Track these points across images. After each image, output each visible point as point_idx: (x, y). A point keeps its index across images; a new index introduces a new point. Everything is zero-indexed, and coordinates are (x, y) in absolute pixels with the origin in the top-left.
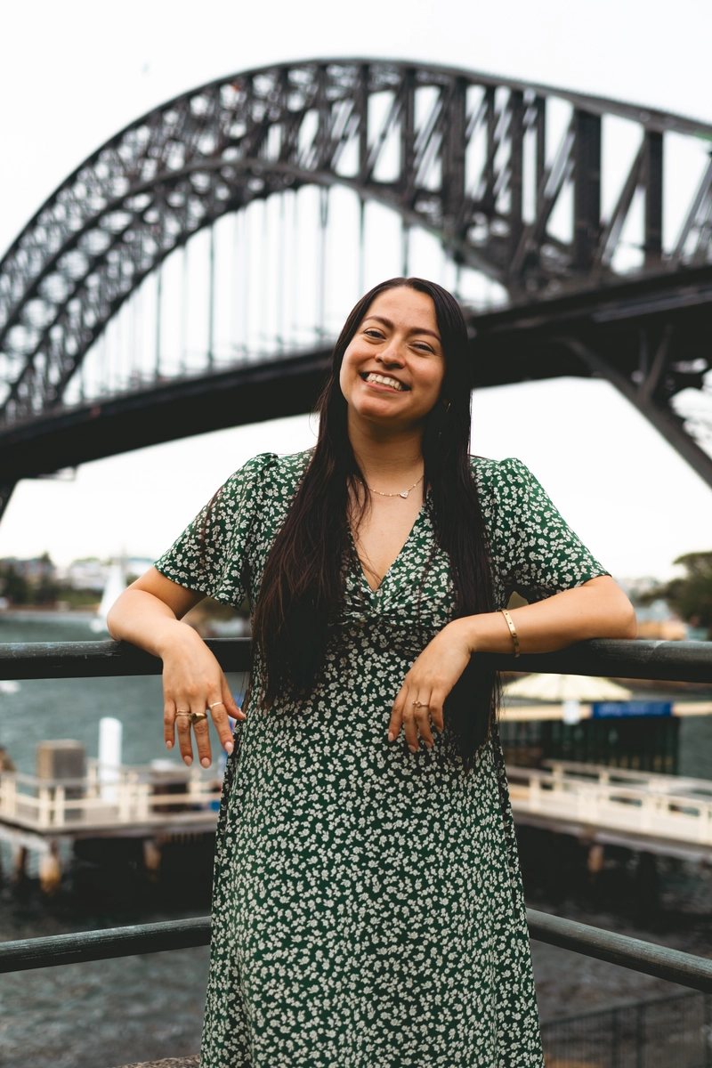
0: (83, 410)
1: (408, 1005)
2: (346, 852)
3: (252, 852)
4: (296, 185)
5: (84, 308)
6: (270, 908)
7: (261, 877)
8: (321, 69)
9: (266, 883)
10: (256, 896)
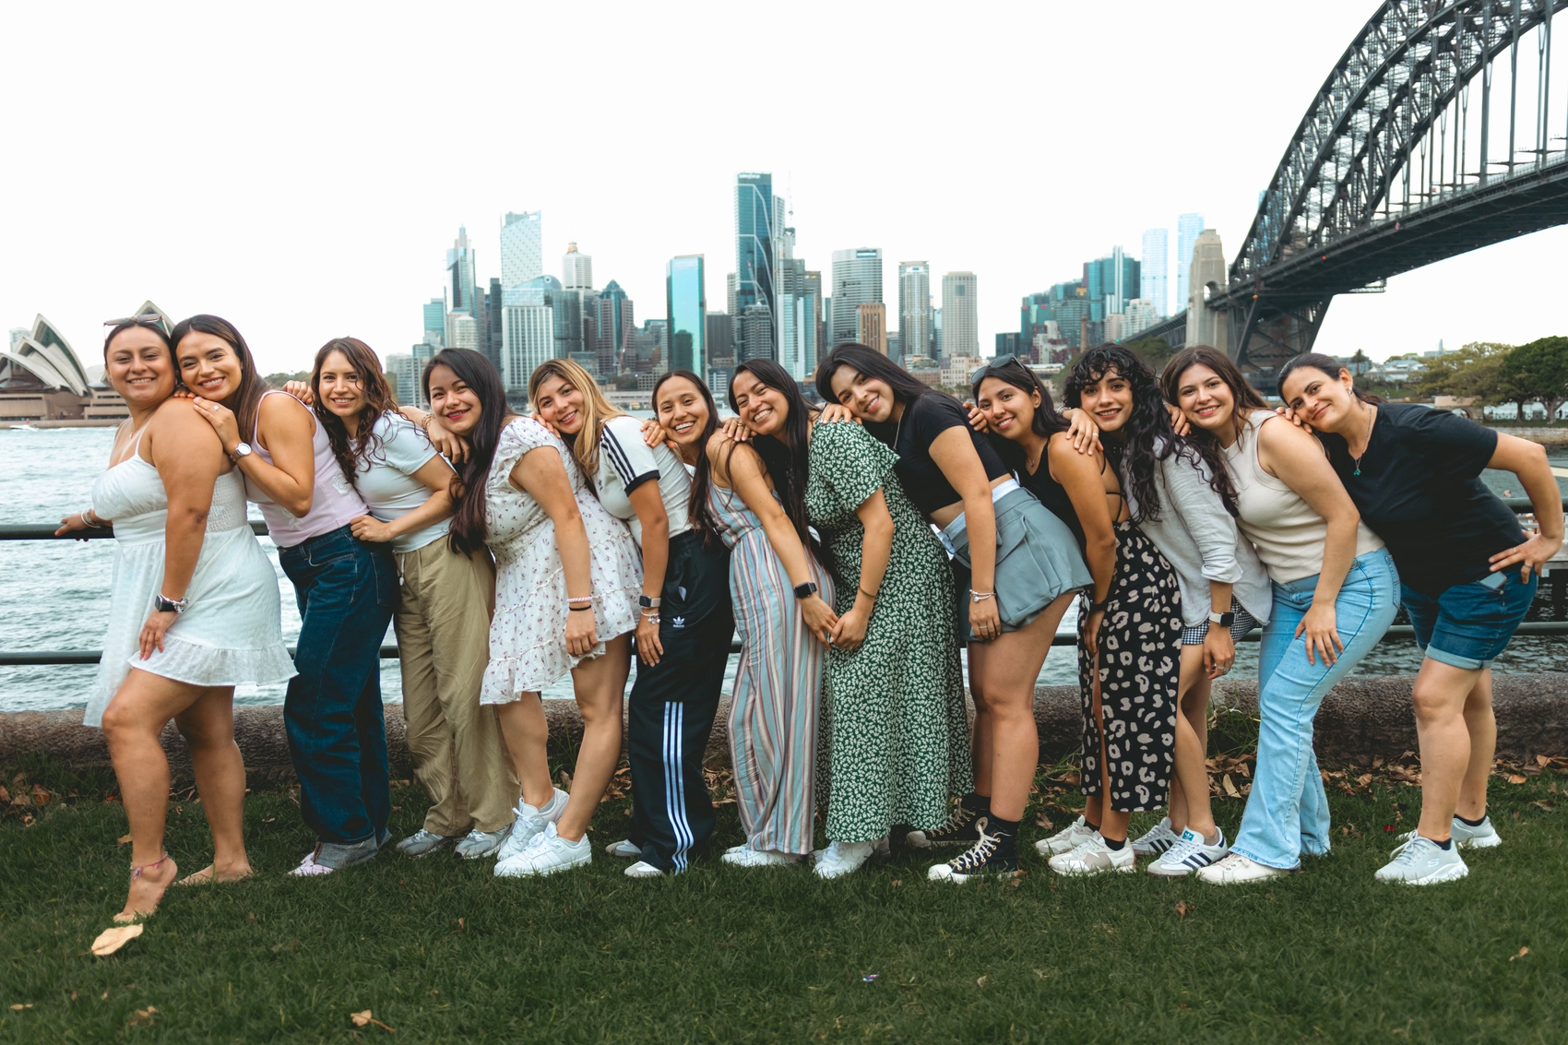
0: (1387, 226)
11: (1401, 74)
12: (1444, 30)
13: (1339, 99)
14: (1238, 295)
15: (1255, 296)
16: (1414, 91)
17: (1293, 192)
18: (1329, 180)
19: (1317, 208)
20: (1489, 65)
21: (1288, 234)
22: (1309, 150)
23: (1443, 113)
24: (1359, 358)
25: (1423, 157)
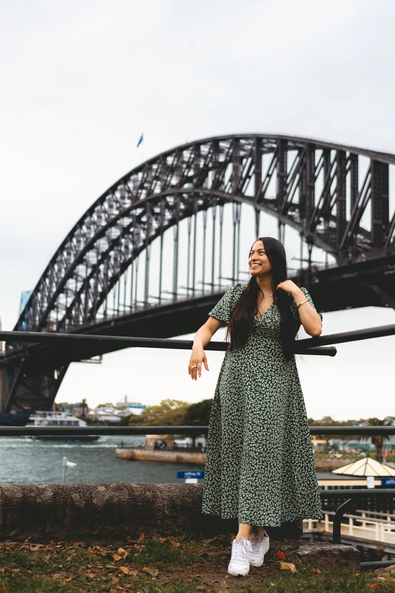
0: (106, 323)
1: (260, 427)
2: (246, 387)
3: (226, 388)
4: (222, 203)
5: (107, 268)
6: (232, 402)
7: (229, 394)
8: (235, 140)
9: (230, 396)
10: (228, 399)
11: (115, 233)
12: (139, 211)
13: (79, 241)
14: (11, 358)
15: (23, 360)
16: (110, 257)
17: (49, 295)
18: (71, 290)
19: (63, 307)
20: (149, 247)
21: (45, 322)
22: (60, 270)
23: (125, 272)
24: (83, 405)
25: (114, 297)
